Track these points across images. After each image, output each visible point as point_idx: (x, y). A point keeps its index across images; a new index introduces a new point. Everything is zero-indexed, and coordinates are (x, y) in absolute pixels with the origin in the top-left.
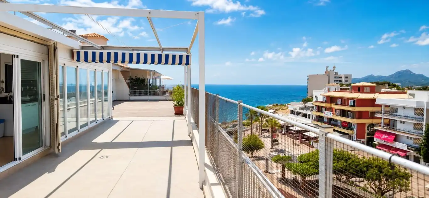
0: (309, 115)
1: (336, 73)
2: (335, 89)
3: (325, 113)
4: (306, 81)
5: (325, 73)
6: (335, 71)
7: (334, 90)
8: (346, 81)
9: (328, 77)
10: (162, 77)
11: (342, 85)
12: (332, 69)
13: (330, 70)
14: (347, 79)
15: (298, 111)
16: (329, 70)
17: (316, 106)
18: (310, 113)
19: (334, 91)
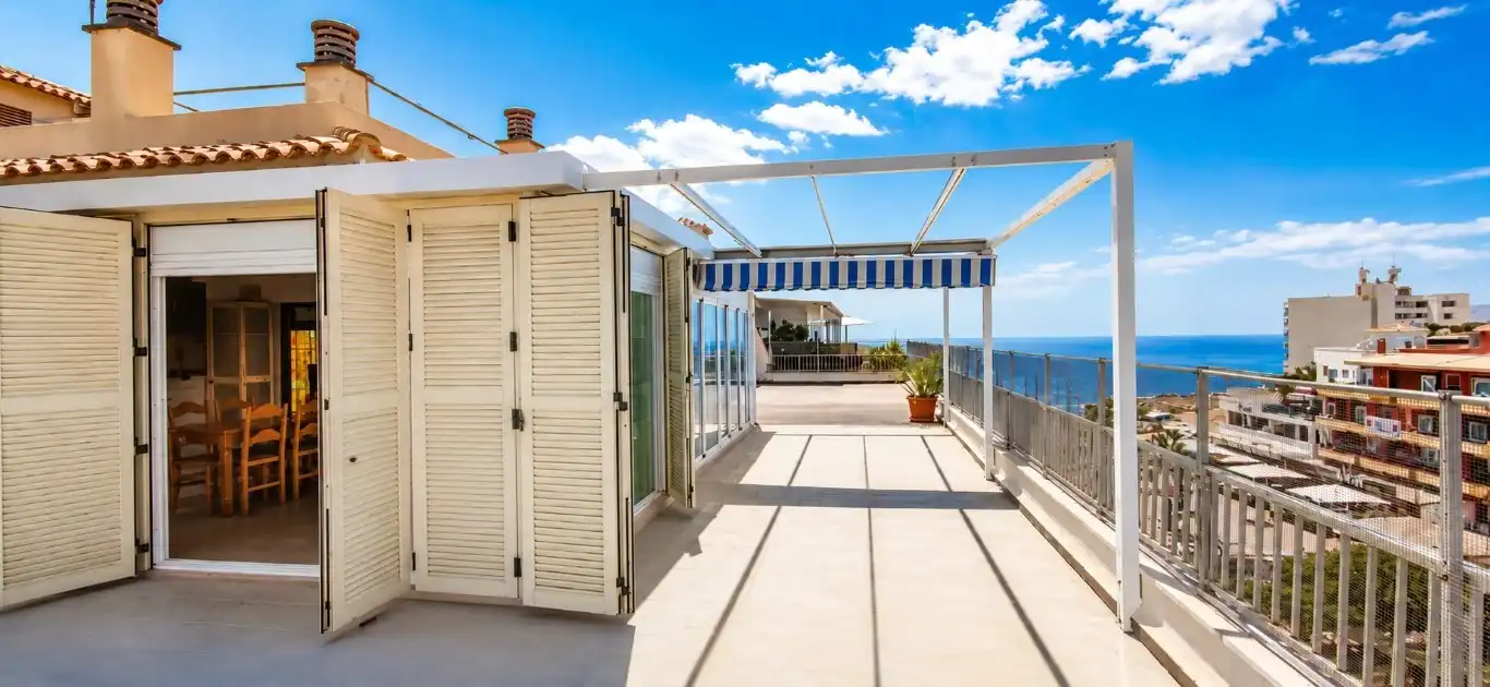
0: (1304, 429)
1: (1404, 291)
2: (1408, 344)
3: (1369, 423)
4: (1281, 319)
5: (1353, 292)
6: (1399, 284)
7: (1404, 348)
8: (1447, 316)
9: (1368, 304)
10: (845, 321)
11: (1434, 328)
12: (1385, 278)
13: (1378, 282)
14: (1448, 310)
15: (1259, 414)
16: (1371, 279)
17: (1331, 399)
18: (1306, 423)
19: (1402, 351)
